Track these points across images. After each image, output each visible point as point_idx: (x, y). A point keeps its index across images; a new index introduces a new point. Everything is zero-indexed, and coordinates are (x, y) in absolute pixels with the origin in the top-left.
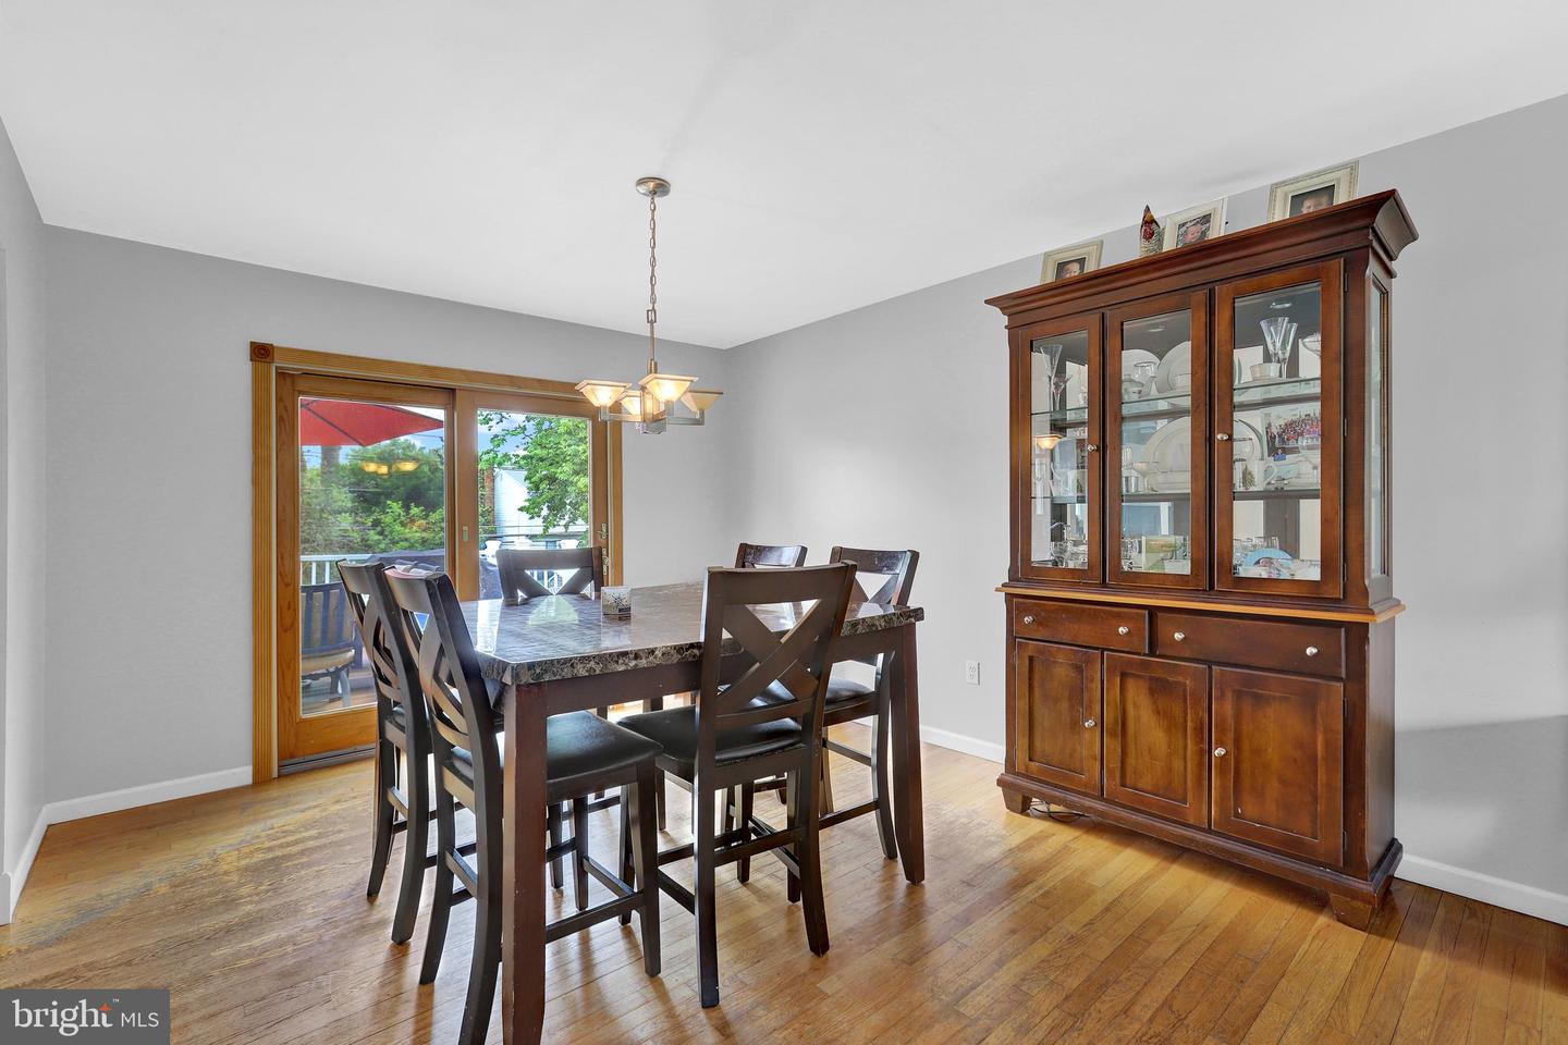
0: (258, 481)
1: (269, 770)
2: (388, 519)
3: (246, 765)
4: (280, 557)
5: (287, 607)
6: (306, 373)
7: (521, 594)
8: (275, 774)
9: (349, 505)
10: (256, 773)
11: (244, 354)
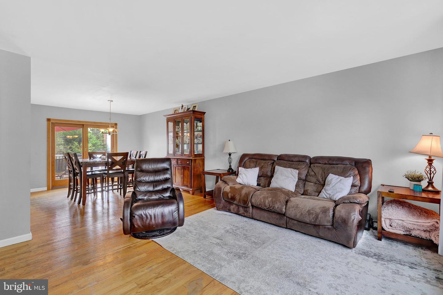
0: (48, 141)
1: (50, 188)
2: (74, 147)
3: (46, 187)
4: (52, 153)
5: (53, 162)
6: (56, 123)
7: (92, 158)
8: (51, 189)
9: (63, 143)
10: (48, 189)
11: (46, 120)
